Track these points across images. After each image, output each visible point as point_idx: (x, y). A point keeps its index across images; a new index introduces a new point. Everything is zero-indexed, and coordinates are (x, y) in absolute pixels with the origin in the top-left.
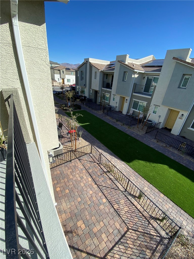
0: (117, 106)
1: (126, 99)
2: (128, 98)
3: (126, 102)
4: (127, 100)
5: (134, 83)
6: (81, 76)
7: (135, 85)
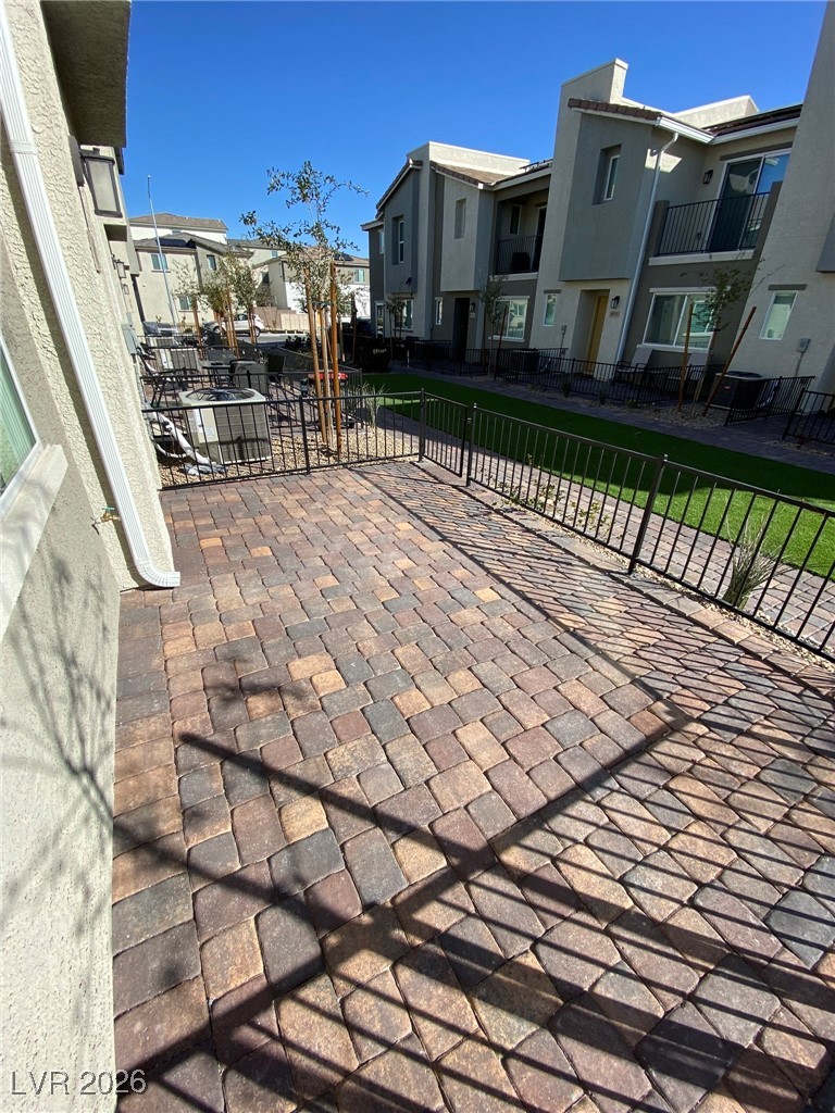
0: (568, 344)
1: (612, 296)
2: (626, 291)
3: (612, 314)
4: (617, 299)
5: (657, 205)
6: (395, 243)
7: (662, 211)
